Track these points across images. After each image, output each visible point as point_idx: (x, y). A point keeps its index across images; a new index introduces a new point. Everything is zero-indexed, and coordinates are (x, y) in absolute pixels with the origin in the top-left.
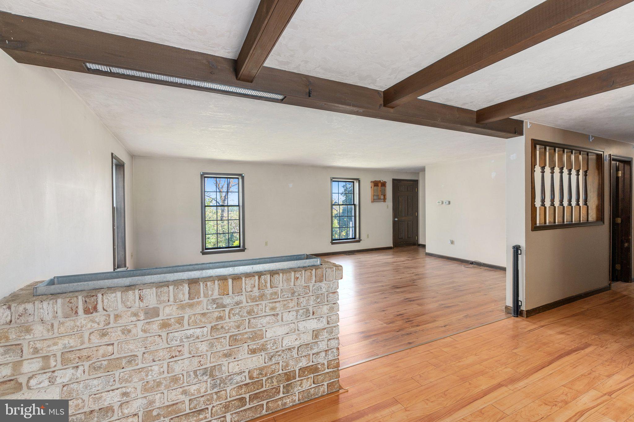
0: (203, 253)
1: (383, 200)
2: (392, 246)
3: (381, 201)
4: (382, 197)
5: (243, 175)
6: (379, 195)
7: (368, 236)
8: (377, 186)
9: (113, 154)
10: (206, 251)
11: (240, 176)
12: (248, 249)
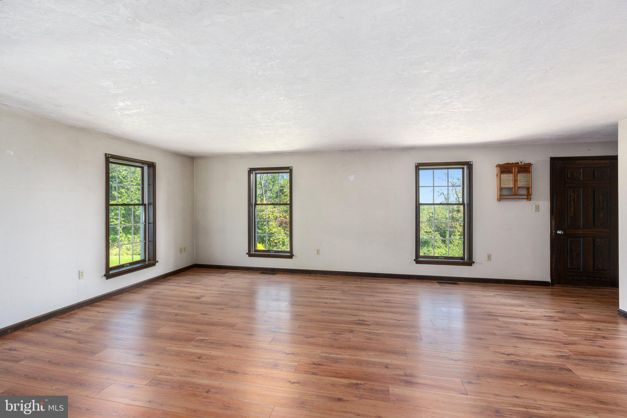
0: (250, 255)
1: (526, 197)
2: (548, 279)
3: (523, 199)
4: (524, 192)
5: (291, 168)
6: (513, 188)
7: (489, 257)
8: (510, 172)
9: (109, 154)
10: (254, 253)
11: (289, 169)
12: (296, 256)
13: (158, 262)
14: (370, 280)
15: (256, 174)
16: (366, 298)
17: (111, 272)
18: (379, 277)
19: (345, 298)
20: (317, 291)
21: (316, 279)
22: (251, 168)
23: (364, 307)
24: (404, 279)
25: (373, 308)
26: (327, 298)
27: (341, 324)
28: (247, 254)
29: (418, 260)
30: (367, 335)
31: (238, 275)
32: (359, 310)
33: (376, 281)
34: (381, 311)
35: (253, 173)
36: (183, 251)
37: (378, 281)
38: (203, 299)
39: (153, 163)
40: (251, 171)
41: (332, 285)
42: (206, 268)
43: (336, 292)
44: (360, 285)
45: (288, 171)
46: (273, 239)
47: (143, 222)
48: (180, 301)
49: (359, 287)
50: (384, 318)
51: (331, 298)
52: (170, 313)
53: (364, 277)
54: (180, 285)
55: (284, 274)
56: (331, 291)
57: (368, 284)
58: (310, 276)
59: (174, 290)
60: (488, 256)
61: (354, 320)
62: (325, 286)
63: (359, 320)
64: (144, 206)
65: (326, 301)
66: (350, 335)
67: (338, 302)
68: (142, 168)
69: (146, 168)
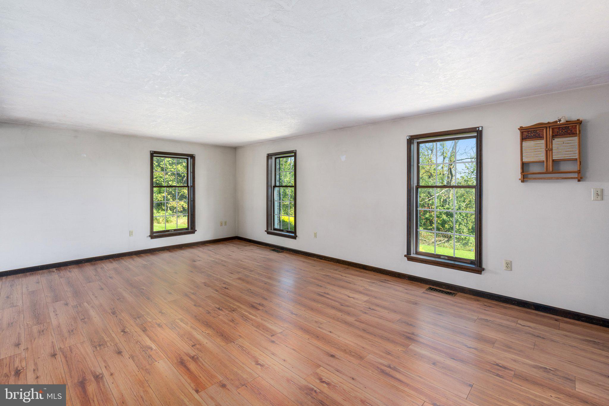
0: (268, 232)
1: (575, 176)
6: (543, 162)
7: (509, 266)
8: (539, 137)
9: (153, 151)
10: (271, 231)
12: (299, 237)
13: (196, 231)
15: (276, 158)
17: (156, 234)
22: (268, 154)
28: (265, 231)
29: (409, 256)
36: (223, 224)
39: (193, 155)
40: (269, 156)
42: (243, 240)
45: (293, 154)
55: (289, 253)
60: (507, 264)
68: (187, 159)
69: (189, 158)
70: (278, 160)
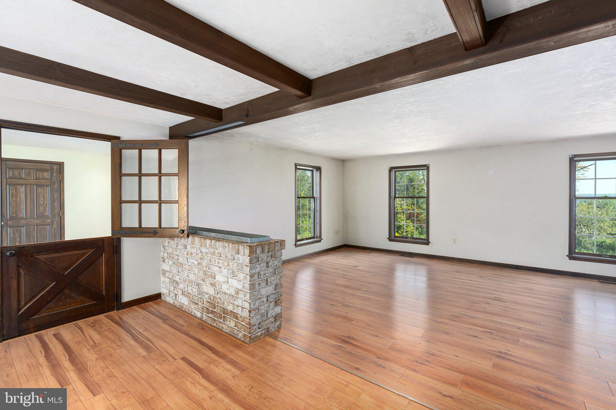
0: (390, 239)
5: (428, 166)
9: (297, 164)
10: (393, 238)
11: (426, 167)
12: (432, 243)
13: (322, 239)
14: (511, 271)
15: (395, 171)
16: (504, 284)
17: (298, 243)
18: (522, 270)
19: (482, 281)
20: (453, 273)
21: (452, 265)
22: (391, 167)
23: (501, 289)
24: (553, 274)
25: (512, 292)
26: (464, 279)
27: (478, 297)
28: (388, 238)
29: (572, 256)
30: (503, 308)
31: (381, 255)
32: (496, 291)
33: (518, 272)
34: (520, 295)
35: (393, 171)
36: (337, 233)
37: (520, 272)
38: (358, 268)
39: (320, 167)
40: (391, 169)
41: (469, 270)
42: (354, 248)
43: (473, 276)
44: (499, 274)
45: (426, 168)
46: (402, 232)
47: (313, 210)
48: (343, 267)
49: (498, 275)
50: (522, 300)
51: (468, 280)
52: (340, 273)
53: (504, 267)
54: (339, 257)
55: (422, 258)
56: (468, 275)
57: (510, 274)
58: (446, 261)
59: (336, 260)
61: (491, 297)
62: (461, 271)
63: (496, 298)
64: (313, 199)
65: (463, 281)
66: (487, 306)
67: (475, 283)
68: (312, 171)
69: (315, 171)
70: (397, 173)
